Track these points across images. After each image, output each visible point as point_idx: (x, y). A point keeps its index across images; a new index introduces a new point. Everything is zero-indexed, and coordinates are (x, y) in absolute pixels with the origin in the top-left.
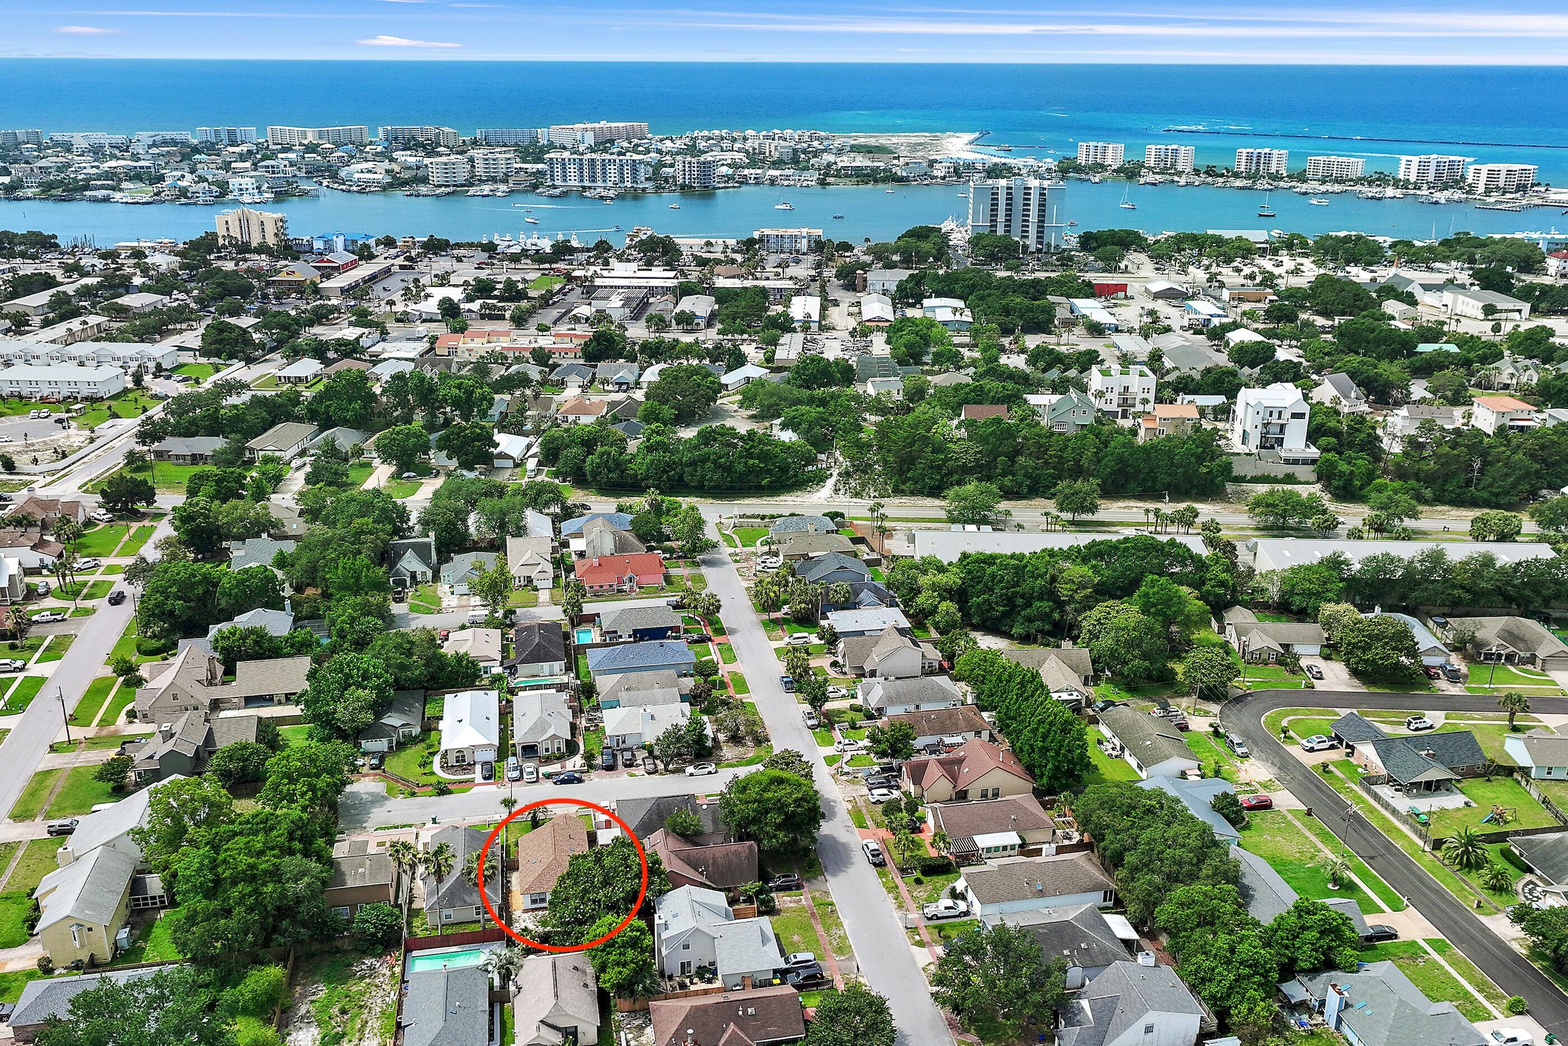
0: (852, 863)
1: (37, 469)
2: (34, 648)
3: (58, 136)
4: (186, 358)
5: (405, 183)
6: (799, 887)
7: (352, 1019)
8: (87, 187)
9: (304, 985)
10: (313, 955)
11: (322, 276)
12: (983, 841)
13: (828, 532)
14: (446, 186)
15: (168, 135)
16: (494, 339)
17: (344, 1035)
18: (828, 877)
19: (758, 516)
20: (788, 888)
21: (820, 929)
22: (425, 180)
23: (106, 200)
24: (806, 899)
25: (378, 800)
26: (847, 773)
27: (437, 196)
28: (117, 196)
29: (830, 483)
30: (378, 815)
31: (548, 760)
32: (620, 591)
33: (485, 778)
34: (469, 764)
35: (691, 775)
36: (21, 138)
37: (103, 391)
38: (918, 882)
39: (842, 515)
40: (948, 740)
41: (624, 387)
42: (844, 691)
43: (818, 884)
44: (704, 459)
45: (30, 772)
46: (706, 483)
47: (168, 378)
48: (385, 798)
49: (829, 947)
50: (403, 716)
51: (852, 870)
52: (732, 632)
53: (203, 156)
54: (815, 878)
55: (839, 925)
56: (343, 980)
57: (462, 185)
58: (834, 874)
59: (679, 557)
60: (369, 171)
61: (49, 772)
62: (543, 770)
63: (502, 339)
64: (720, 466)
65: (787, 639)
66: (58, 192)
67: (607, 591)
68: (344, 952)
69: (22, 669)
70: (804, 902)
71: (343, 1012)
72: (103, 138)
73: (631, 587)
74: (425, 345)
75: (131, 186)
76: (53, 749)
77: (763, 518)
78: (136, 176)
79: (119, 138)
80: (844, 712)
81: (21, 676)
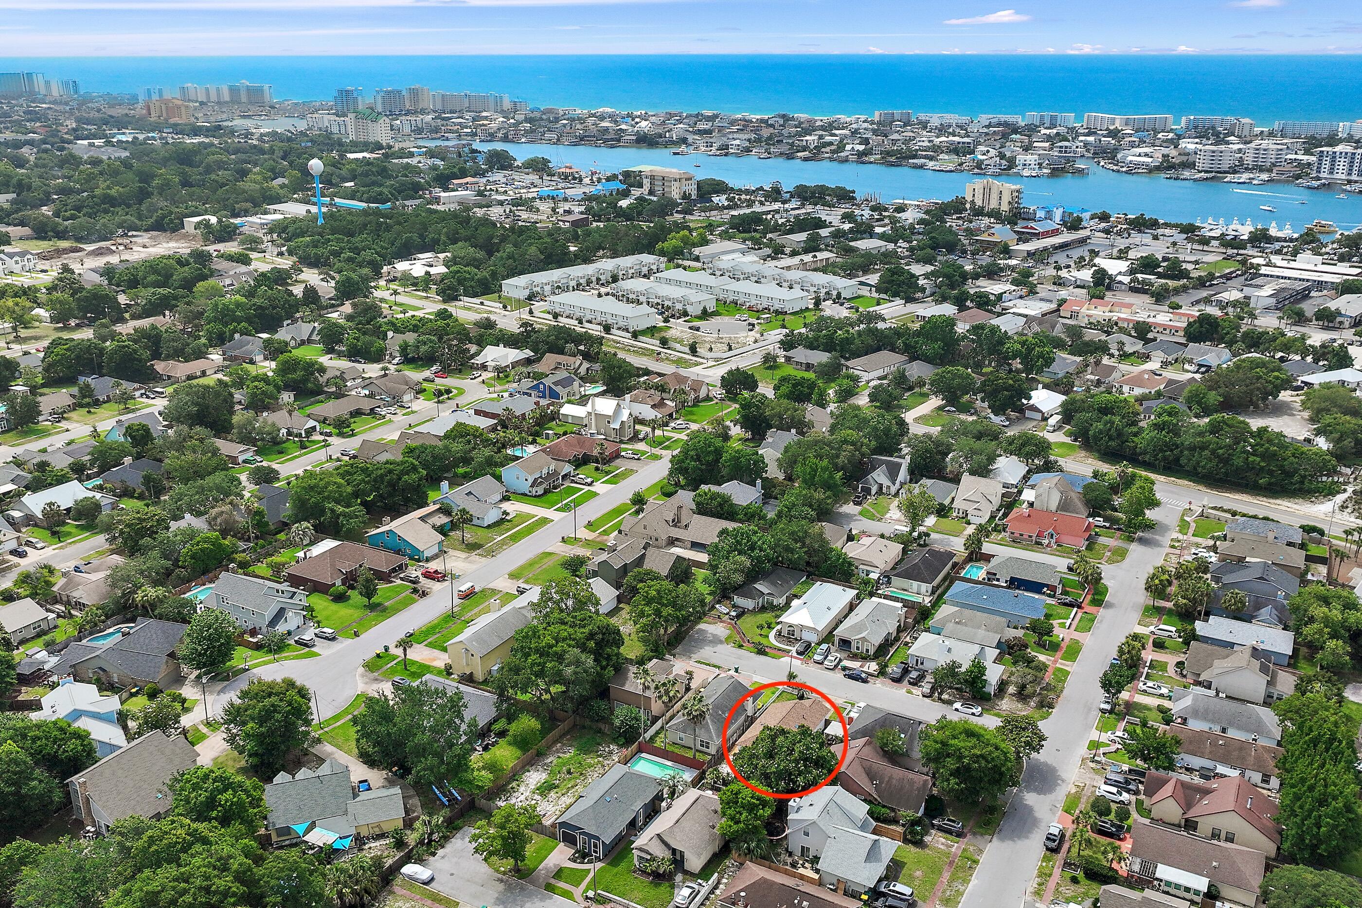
0: (1027, 838)
1: (709, 355)
2: (607, 473)
3: (923, 117)
4: (865, 291)
5: (1172, 167)
6: (960, 835)
7: (570, 780)
8: (915, 157)
9: (564, 745)
10: (584, 727)
11: (1019, 240)
12: (1164, 872)
13: (1290, 544)
14: (1206, 172)
15: (1003, 118)
16: (1117, 309)
17: (557, 787)
18: (995, 839)
19: (1227, 511)
20: (949, 832)
21: (946, 876)
22: (1191, 165)
23: (921, 167)
24: (958, 848)
25: (716, 641)
26: (1099, 762)
27: (1195, 180)
28: (931, 164)
29: (1340, 498)
30: (706, 653)
31: (854, 657)
32: (1038, 543)
33: (798, 653)
34: (796, 639)
35: (957, 710)
36: (896, 117)
37: (789, 308)
38: (1075, 880)
39: (1322, 533)
40: (1221, 769)
41: (1203, 369)
42: (1164, 691)
43: (979, 841)
44: (1203, 447)
45: (541, 551)
46: (1200, 470)
47: (842, 304)
48: (721, 642)
49: (940, 894)
50: (773, 587)
51: (1022, 845)
52: (1109, 606)
53: (1018, 136)
54: (982, 835)
55: (965, 881)
56: (587, 752)
57: (1225, 172)
58: (1002, 840)
59: (1119, 529)
60: (1146, 155)
61: (550, 554)
62: (846, 663)
63: (1123, 310)
64: (1218, 456)
65: (1152, 628)
66: (893, 159)
67: (1026, 540)
68: (604, 734)
69: (590, 485)
70: (953, 850)
71: (569, 772)
72: (953, 118)
73: (1050, 543)
74: (1053, 306)
75: (946, 157)
76: (563, 540)
77: (1234, 514)
78: (955, 150)
79: (964, 119)
80: (1149, 709)
81: (587, 488)
